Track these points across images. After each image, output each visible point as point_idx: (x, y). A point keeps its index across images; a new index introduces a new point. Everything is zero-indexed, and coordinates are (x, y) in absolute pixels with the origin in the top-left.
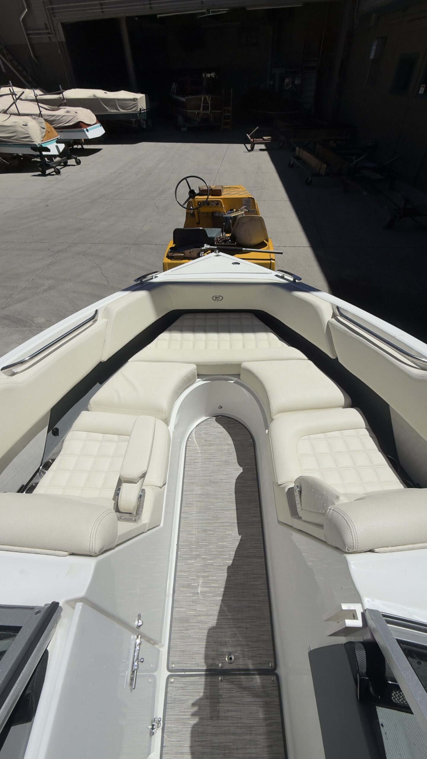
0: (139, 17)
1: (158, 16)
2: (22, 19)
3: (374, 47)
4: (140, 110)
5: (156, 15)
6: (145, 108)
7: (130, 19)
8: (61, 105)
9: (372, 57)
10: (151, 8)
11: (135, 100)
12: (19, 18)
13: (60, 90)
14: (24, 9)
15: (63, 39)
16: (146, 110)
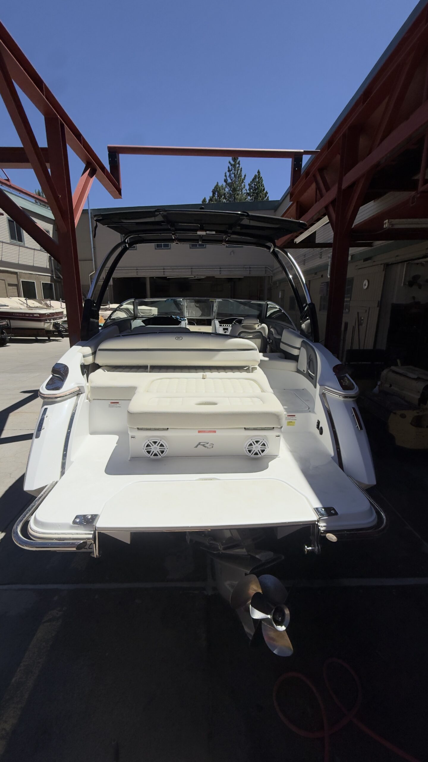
0: (156, 277)
1: (168, 277)
2: (91, 275)
3: (280, 294)
4: (153, 315)
5: (166, 277)
6: (157, 314)
7: (151, 278)
8: (107, 310)
9: (280, 297)
10: (164, 274)
11: (150, 310)
12: (90, 274)
13: (108, 303)
14: (93, 271)
15: (112, 284)
16: (157, 315)
